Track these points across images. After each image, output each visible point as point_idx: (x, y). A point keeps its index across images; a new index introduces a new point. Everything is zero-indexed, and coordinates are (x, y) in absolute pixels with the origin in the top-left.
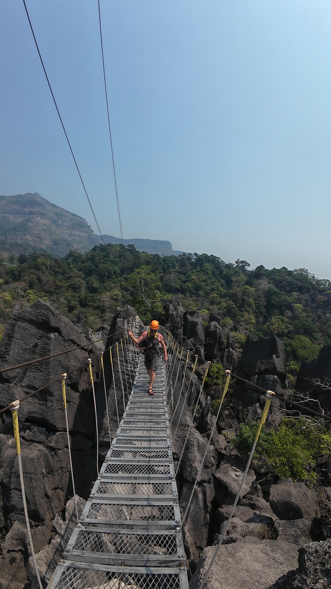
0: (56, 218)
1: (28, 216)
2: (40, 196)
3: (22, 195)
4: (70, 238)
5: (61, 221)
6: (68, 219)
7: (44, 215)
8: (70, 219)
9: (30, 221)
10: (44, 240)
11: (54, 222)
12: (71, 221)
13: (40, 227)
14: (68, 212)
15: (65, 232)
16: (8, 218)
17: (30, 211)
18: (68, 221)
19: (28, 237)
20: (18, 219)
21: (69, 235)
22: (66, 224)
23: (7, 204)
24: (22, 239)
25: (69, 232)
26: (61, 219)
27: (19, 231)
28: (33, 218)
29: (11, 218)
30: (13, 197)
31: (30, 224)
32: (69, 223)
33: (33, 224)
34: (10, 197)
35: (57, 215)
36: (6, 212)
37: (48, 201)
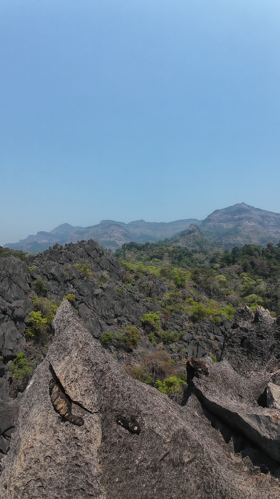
0: (261, 220)
1: (238, 222)
2: (246, 204)
3: (231, 207)
4: (276, 235)
5: (266, 222)
6: (272, 219)
7: (251, 219)
8: (274, 218)
9: (240, 226)
10: (253, 240)
11: (261, 223)
12: (276, 220)
13: (248, 229)
14: (272, 213)
15: (271, 230)
16: (222, 226)
17: (239, 217)
18: (273, 221)
19: (239, 239)
20: (230, 226)
21: (276, 233)
22: (272, 223)
23: (221, 215)
24: (234, 241)
25: (275, 230)
26: (266, 220)
27: (231, 235)
28: (242, 222)
29: (225, 225)
30: (225, 209)
31: (240, 228)
32: (274, 222)
33: (242, 227)
34: (222, 209)
35: (263, 217)
36: (221, 222)
37: (253, 207)
